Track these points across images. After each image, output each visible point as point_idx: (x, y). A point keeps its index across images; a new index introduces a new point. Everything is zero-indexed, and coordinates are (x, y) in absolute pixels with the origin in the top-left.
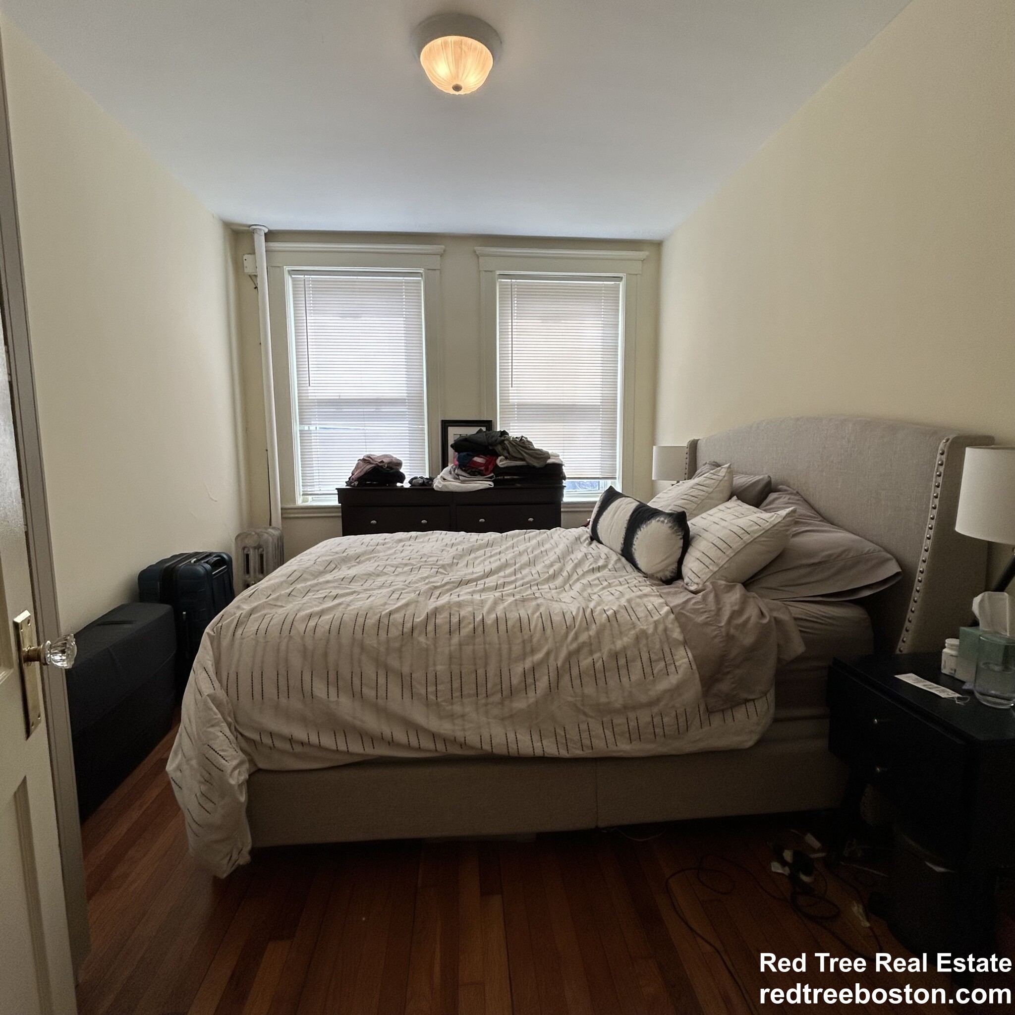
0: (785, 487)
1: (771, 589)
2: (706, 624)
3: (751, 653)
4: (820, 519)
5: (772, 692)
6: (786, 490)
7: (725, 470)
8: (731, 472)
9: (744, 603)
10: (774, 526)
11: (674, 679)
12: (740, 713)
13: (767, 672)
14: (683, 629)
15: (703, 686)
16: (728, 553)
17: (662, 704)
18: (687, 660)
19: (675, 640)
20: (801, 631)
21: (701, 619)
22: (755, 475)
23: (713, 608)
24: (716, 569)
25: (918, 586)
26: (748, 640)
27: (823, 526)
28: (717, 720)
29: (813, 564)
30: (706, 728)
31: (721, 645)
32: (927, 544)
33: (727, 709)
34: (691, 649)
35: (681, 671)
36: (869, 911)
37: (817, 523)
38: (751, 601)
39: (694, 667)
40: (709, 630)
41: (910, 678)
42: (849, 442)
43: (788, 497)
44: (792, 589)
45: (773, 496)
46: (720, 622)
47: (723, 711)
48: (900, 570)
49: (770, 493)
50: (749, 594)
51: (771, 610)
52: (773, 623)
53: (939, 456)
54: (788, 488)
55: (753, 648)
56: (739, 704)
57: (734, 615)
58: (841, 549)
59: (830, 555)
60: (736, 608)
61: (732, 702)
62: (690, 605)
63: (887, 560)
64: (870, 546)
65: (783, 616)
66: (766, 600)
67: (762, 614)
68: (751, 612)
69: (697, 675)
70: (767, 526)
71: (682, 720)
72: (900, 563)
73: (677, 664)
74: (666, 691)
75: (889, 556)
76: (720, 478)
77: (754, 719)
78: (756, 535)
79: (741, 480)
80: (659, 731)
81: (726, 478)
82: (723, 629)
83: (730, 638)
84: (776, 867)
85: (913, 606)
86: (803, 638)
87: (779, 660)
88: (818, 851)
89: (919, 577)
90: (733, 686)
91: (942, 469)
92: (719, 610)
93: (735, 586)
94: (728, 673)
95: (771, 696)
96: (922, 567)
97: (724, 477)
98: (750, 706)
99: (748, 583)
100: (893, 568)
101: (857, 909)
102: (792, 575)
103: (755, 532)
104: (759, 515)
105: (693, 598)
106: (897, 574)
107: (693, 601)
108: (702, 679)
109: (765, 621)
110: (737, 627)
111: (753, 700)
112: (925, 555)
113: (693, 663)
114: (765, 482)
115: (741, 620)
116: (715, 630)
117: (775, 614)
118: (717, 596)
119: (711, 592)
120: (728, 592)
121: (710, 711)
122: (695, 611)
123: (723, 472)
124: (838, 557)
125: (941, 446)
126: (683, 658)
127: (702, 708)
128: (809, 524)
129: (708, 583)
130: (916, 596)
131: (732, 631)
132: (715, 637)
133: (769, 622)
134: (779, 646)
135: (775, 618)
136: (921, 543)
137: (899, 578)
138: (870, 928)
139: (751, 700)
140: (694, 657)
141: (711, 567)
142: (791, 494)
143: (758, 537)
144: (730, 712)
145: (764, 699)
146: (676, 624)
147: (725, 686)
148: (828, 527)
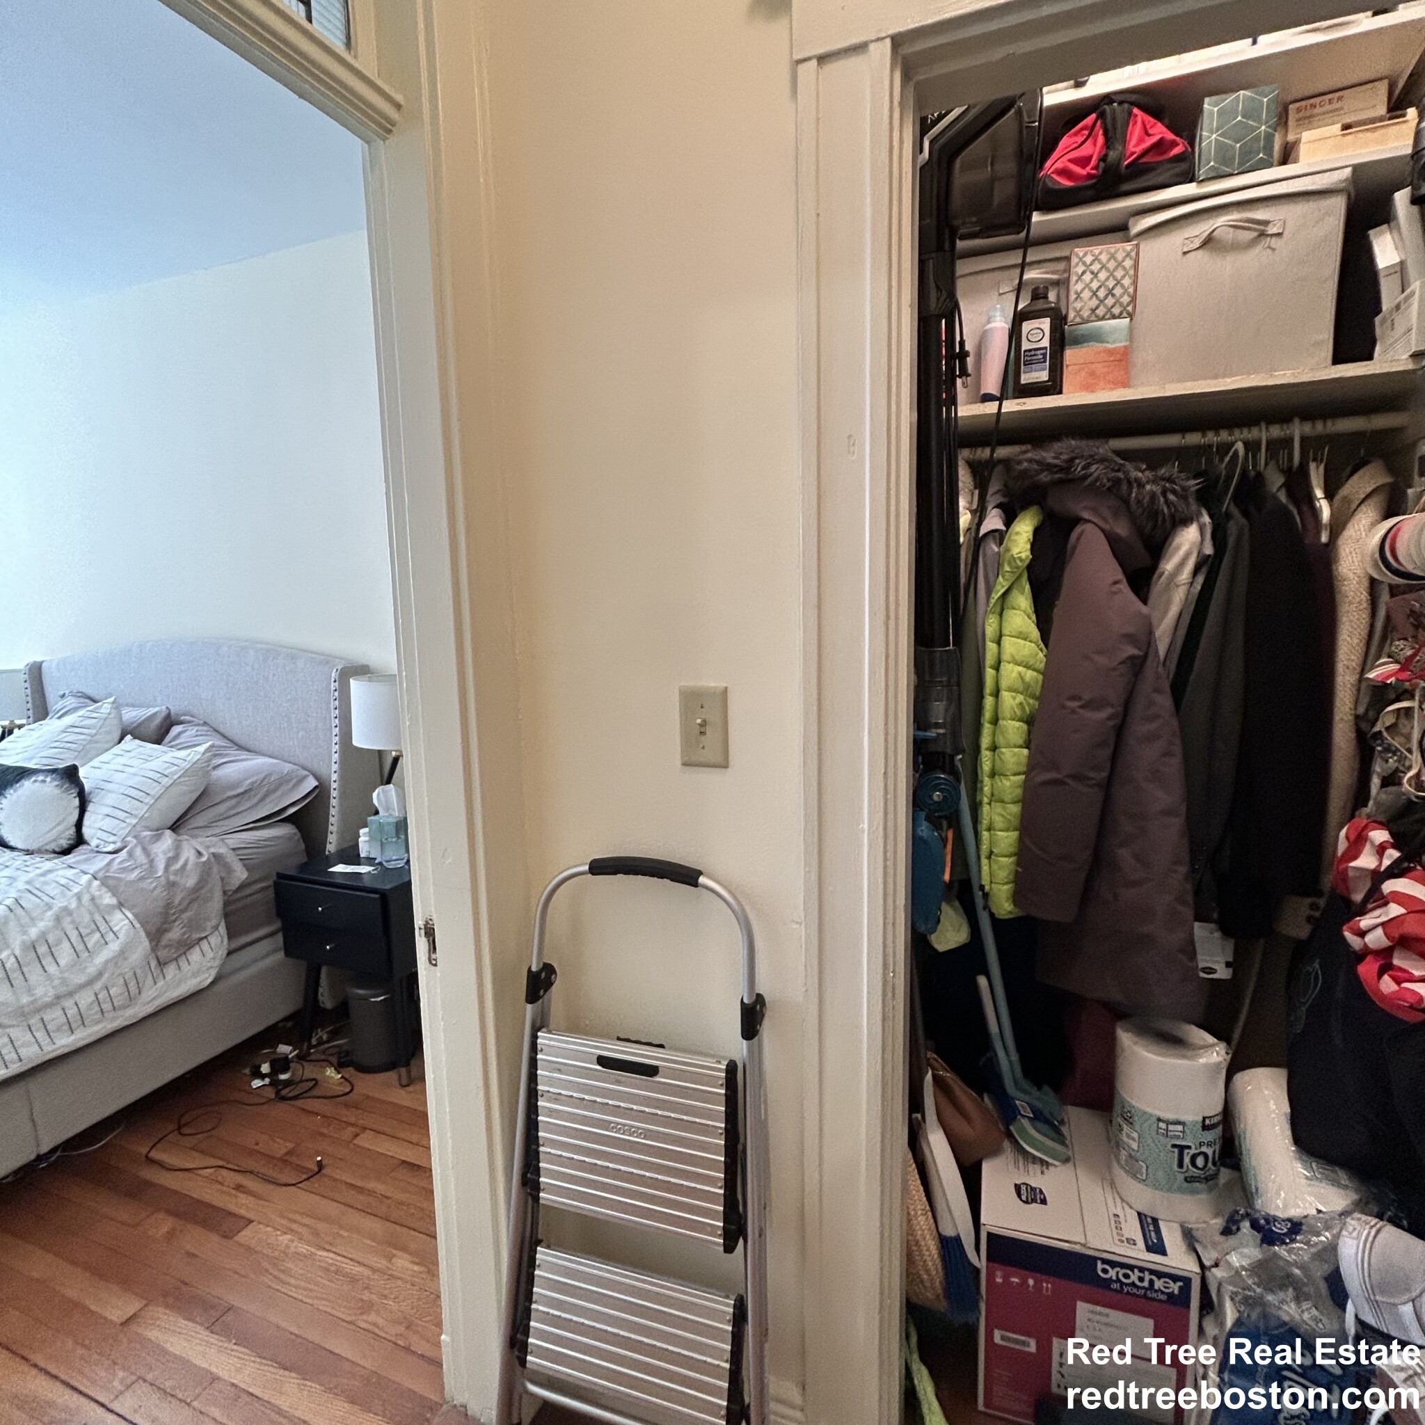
0: (188, 718)
1: (201, 827)
2: (142, 879)
3: (196, 895)
4: (236, 747)
5: (223, 924)
6: (189, 722)
7: (110, 706)
8: (117, 706)
9: (177, 848)
10: (195, 763)
11: (114, 946)
12: (195, 955)
13: (215, 905)
14: (114, 891)
15: (151, 941)
16: (146, 801)
17: (106, 976)
18: (126, 921)
19: (108, 906)
20: (241, 860)
21: (133, 876)
22: (148, 708)
23: (145, 861)
24: (134, 821)
25: (334, 794)
26: (191, 882)
27: (239, 755)
28: (171, 970)
29: (238, 795)
30: (161, 983)
31: (165, 893)
32: (336, 757)
33: (180, 955)
34: (129, 910)
35: (121, 935)
36: (339, 1067)
37: (234, 753)
38: (185, 846)
39: (138, 926)
40: (145, 884)
41: (340, 868)
42: (253, 669)
43: (196, 728)
44: (221, 823)
45: (176, 730)
46: (156, 872)
47: (176, 959)
48: (316, 783)
49: (172, 726)
50: (179, 838)
51: (208, 847)
52: (212, 859)
53: (333, 684)
54: (191, 719)
55: (198, 888)
56: (191, 947)
57: (170, 862)
58: (262, 776)
59: (253, 783)
60: (171, 854)
61: (185, 946)
62: (115, 866)
63: (305, 777)
64: (288, 767)
65: (222, 850)
66: (200, 839)
67: (200, 854)
68: (188, 854)
69: (143, 934)
70: (186, 765)
71: (132, 984)
72: (317, 778)
73: (115, 929)
74: (107, 962)
75: (307, 773)
76: (105, 716)
77: (210, 955)
78: (176, 777)
79: (131, 715)
80: (107, 1006)
81: (112, 716)
82: (163, 878)
83: (171, 885)
84: (257, 1083)
85: (333, 811)
86: (245, 866)
87: (225, 893)
88: (291, 1053)
89: (334, 785)
90: (184, 929)
91: (336, 694)
92: (151, 862)
93: (162, 834)
94: (174, 921)
95: (222, 929)
96: (334, 777)
97: (109, 714)
98: (204, 944)
99: (175, 827)
100: (311, 783)
101: (330, 1072)
102: (222, 808)
103: (174, 773)
104: (171, 754)
105: (113, 860)
106: (316, 787)
107: (118, 860)
108: (148, 934)
109: (204, 859)
110: (176, 873)
111: (206, 937)
112: (335, 767)
113: (135, 923)
114: (163, 714)
115: (178, 866)
116: (151, 883)
117: (212, 850)
118: (144, 849)
119: (136, 845)
120: (157, 840)
121: (161, 964)
122: (124, 870)
123: (106, 707)
124: (262, 782)
125: (333, 674)
126: (122, 922)
127: (153, 963)
128: (226, 755)
129: (128, 839)
130: (334, 802)
131: (172, 878)
132: (155, 888)
133: (208, 859)
134: (222, 879)
135: (213, 854)
136: (331, 757)
137: (318, 791)
138: (342, 1077)
139: (201, 939)
140: (136, 916)
141: (128, 821)
142: (198, 725)
143: (179, 777)
144: (183, 958)
145: (216, 933)
146: (104, 889)
147: (175, 934)
148: (244, 755)
